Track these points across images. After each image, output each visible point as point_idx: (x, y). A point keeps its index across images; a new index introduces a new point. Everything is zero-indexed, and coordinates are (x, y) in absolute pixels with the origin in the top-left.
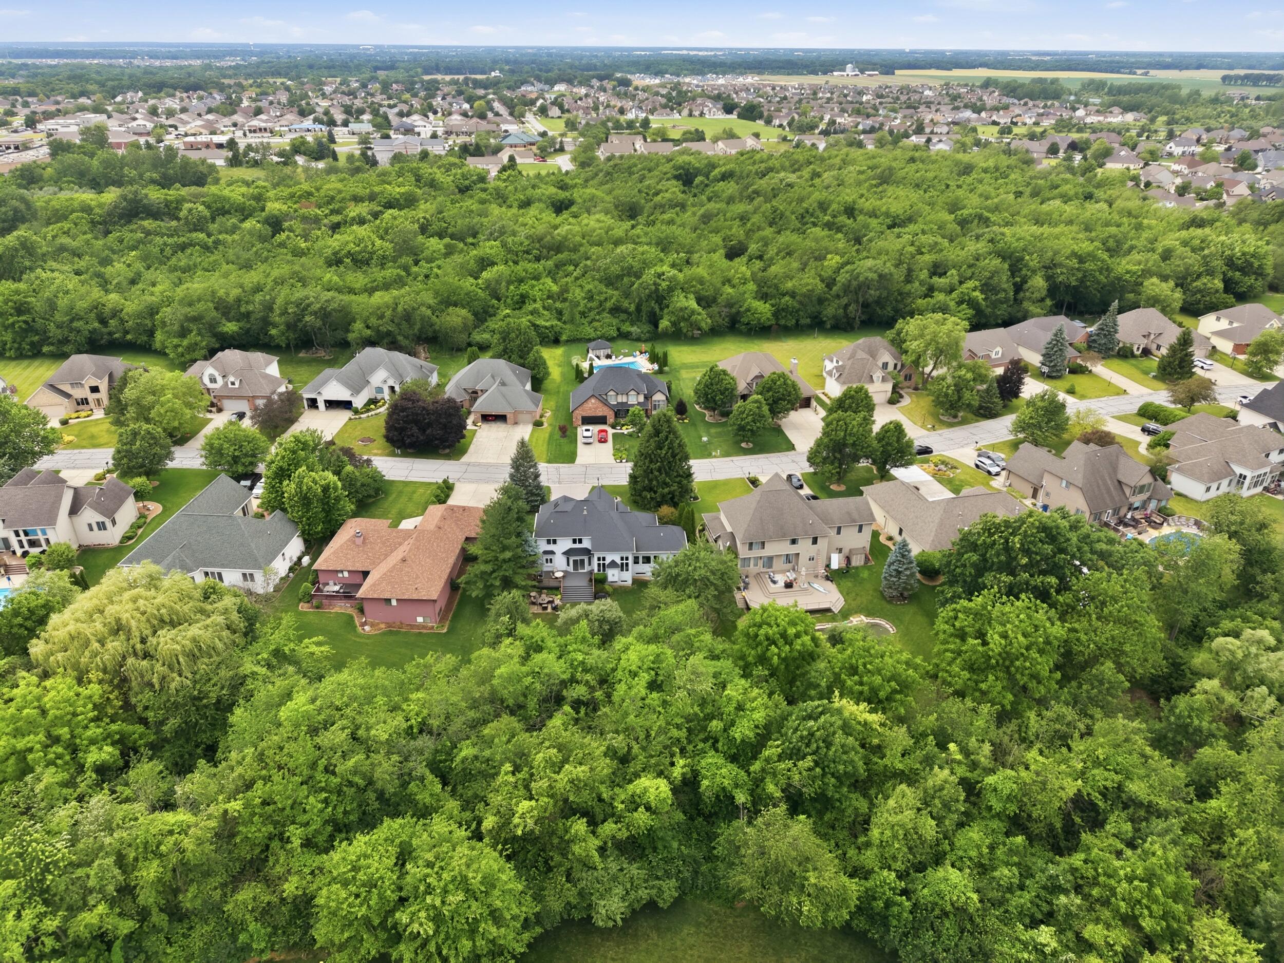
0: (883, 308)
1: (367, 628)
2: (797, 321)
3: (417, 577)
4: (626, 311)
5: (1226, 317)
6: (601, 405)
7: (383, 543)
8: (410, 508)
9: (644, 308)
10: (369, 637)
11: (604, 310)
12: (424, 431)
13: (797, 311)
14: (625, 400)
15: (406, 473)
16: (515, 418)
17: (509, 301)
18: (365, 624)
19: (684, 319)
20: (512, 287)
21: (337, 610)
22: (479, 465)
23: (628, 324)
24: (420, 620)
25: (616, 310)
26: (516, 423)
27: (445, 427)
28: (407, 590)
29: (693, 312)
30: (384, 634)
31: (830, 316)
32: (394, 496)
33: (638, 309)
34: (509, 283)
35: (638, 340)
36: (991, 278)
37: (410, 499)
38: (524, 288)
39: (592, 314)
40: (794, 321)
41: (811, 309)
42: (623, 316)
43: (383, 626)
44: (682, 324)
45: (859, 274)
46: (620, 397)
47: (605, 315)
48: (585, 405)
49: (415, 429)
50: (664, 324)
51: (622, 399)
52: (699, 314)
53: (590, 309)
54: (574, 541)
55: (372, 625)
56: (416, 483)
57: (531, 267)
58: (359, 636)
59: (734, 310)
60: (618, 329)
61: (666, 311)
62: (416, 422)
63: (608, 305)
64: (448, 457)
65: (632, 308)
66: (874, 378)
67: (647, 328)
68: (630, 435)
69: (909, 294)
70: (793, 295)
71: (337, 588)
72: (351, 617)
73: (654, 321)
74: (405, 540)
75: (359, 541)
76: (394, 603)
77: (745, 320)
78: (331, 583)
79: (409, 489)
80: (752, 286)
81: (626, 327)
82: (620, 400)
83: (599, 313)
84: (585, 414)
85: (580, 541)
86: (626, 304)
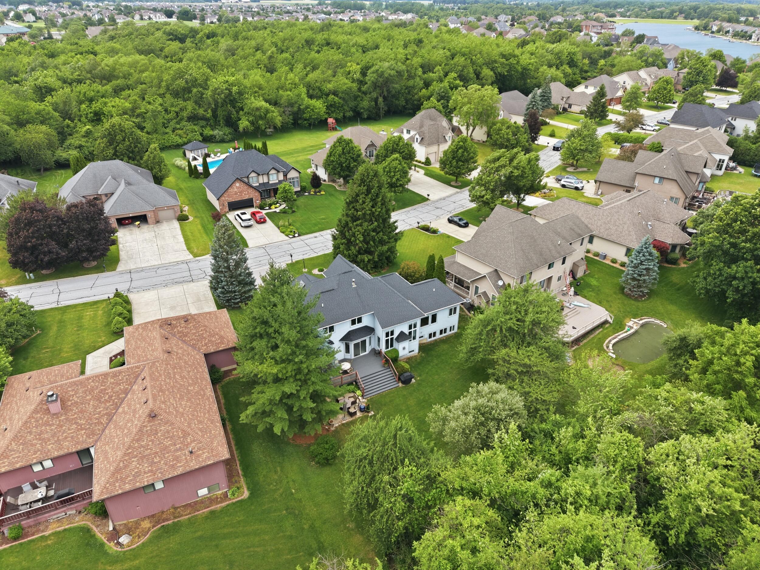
0: (397, 99)
1: (124, 539)
2: (344, 114)
3: (186, 434)
4: (204, 118)
5: (591, 85)
6: (246, 187)
7: (99, 399)
8: (88, 339)
9: (220, 112)
10: (135, 554)
11: (181, 119)
12: (66, 246)
13: (342, 106)
14: (266, 181)
15: (55, 298)
16: (156, 216)
17: (83, 119)
18: (115, 535)
19: (261, 118)
20: (83, 106)
21: (53, 528)
22: (142, 270)
23: (208, 128)
24: (203, 492)
25: (193, 118)
26: (158, 222)
27: (89, 234)
28: (177, 459)
29: (267, 111)
30: (157, 537)
31: (366, 107)
32: (55, 328)
33: (215, 115)
34: (81, 102)
35: (222, 141)
36: (462, 71)
37: (80, 327)
38: (96, 106)
39: (172, 124)
40: (342, 114)
41: (352, 104)
42: (203, 123)
43: (146, 524)
44: (260, 122)
45: (383, 72)
46: (261, 178)
47: (184, 123)
48: (231, 190)
49: (53, 245)
50: (244, 124)
51: (263, 179)
52: (273, 112)
53: (169, 121)
54: (353, 322)
55: (129, 531)
56: (75, 306)
57: (97, 87)
58: (116, 560)
59: (295, 109)
60: (201, 134)
61: (241, 113)
62: (52, 235)
63: (185, 114)
64: (99, 269)
65: (209, 114)
66: (447, 138)
67: (227, 130)
68: (284, 212)
69: (413, 87)
70: (335, 93)
71: (41, 493)
72: (87, 531)
73: (231, 123)
74: (132, 384)
75: (55, 408)
76: (159, 486)
77: (307, 116)
78: (26, 487)
79: (70, 316)
80: (303, 90)
81: (208, 132)
82: (261, 181)
83: (178, 123)
84: (231, 200)
85: (360, 320)
86: (201, 111)
